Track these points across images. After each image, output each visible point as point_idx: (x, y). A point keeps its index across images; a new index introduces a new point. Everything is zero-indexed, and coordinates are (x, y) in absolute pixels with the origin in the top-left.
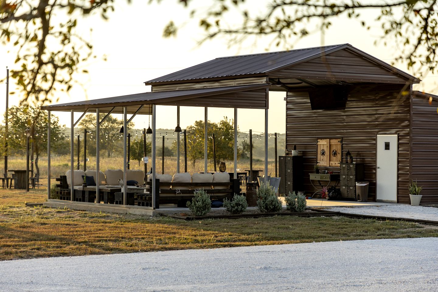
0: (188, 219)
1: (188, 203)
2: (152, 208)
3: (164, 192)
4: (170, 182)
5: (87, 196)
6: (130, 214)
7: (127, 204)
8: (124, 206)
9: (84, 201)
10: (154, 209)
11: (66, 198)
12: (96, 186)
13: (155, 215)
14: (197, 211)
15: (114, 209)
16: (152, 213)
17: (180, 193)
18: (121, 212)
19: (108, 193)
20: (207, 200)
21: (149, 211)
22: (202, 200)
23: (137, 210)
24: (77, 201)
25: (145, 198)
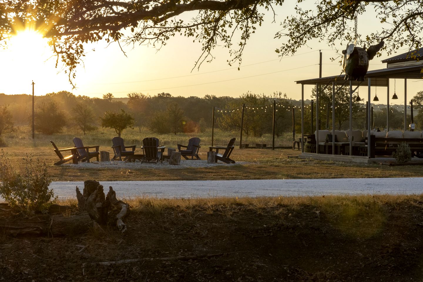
0: (391, 165)
1: (393, 153)
2: (368, 157)
3: (379, 145)
4: (384, 138)
5: (327, 149)
6: (353, 162)
7: (352, 155)
8: (350, 156)
9: (325, 153)
10: (369, 158)
11: (314, 152)
12: (332, 142)
13: (369, 162)
14: (400, 159)
15: (344, 159)
16: (367, 161)
17: (393, 147)
18: (348, 161)
19: (340, 146)
20: (407, 151)
21: (365, 159)
22: (404, 151)
23: (358, 159)
24: (321, 153)
25: (364, 150)
